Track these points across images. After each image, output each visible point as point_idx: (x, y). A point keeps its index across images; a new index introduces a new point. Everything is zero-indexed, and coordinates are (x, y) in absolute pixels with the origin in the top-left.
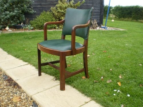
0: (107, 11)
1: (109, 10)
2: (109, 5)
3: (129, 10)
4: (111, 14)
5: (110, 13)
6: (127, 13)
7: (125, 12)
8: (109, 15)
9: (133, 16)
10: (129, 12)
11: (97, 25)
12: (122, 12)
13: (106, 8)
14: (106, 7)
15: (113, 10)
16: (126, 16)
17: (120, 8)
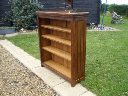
0: (104, 9)
1: (106, 8)
2: (106, 3)
3: (123, 9)
4: (108, 12)
5: (107, 10)
6: (121, 11)
7: (120, 10)
8: (106, 12)
9: (126, 14)
10: (123, 10)
11: (94, 25)
12: (117, 9)
13: (103, 6)
14: (103, 4)
15: (109, 8)
16: (121, 13)
17: (115, 6)
